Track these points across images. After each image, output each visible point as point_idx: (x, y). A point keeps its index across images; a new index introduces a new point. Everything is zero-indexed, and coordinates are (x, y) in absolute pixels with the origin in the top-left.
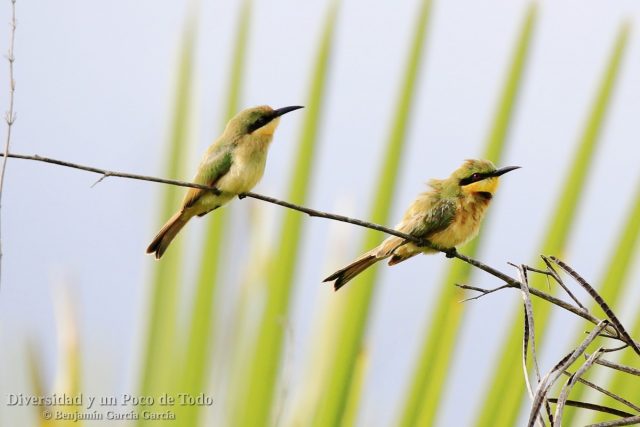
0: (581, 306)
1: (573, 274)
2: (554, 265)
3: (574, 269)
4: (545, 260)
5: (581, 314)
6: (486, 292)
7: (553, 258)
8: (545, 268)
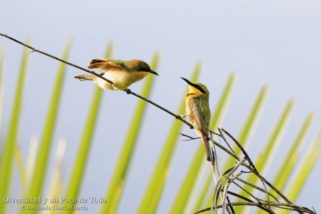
0: (233, 152)
1: (232, 137)
2: (223, 133)
3: (232, 135)
4: (219, 130)
5: (233, 156)
6: (193, 139)
7: (223, 130)
8: (219, 133)
